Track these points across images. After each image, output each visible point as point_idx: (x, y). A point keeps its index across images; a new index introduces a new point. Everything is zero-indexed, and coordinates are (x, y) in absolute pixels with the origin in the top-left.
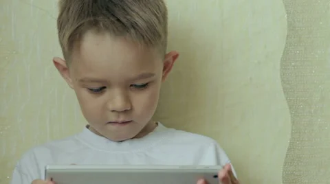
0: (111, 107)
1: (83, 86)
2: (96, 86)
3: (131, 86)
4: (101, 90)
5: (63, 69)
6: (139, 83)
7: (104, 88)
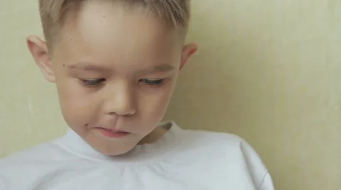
0: (109, 107)
1: (74, 75)
2: (92, 76)
3: (141, 80)
4: (99, 82)
5: (40, 52)
6: (152, 77)
7: (103, 80)
